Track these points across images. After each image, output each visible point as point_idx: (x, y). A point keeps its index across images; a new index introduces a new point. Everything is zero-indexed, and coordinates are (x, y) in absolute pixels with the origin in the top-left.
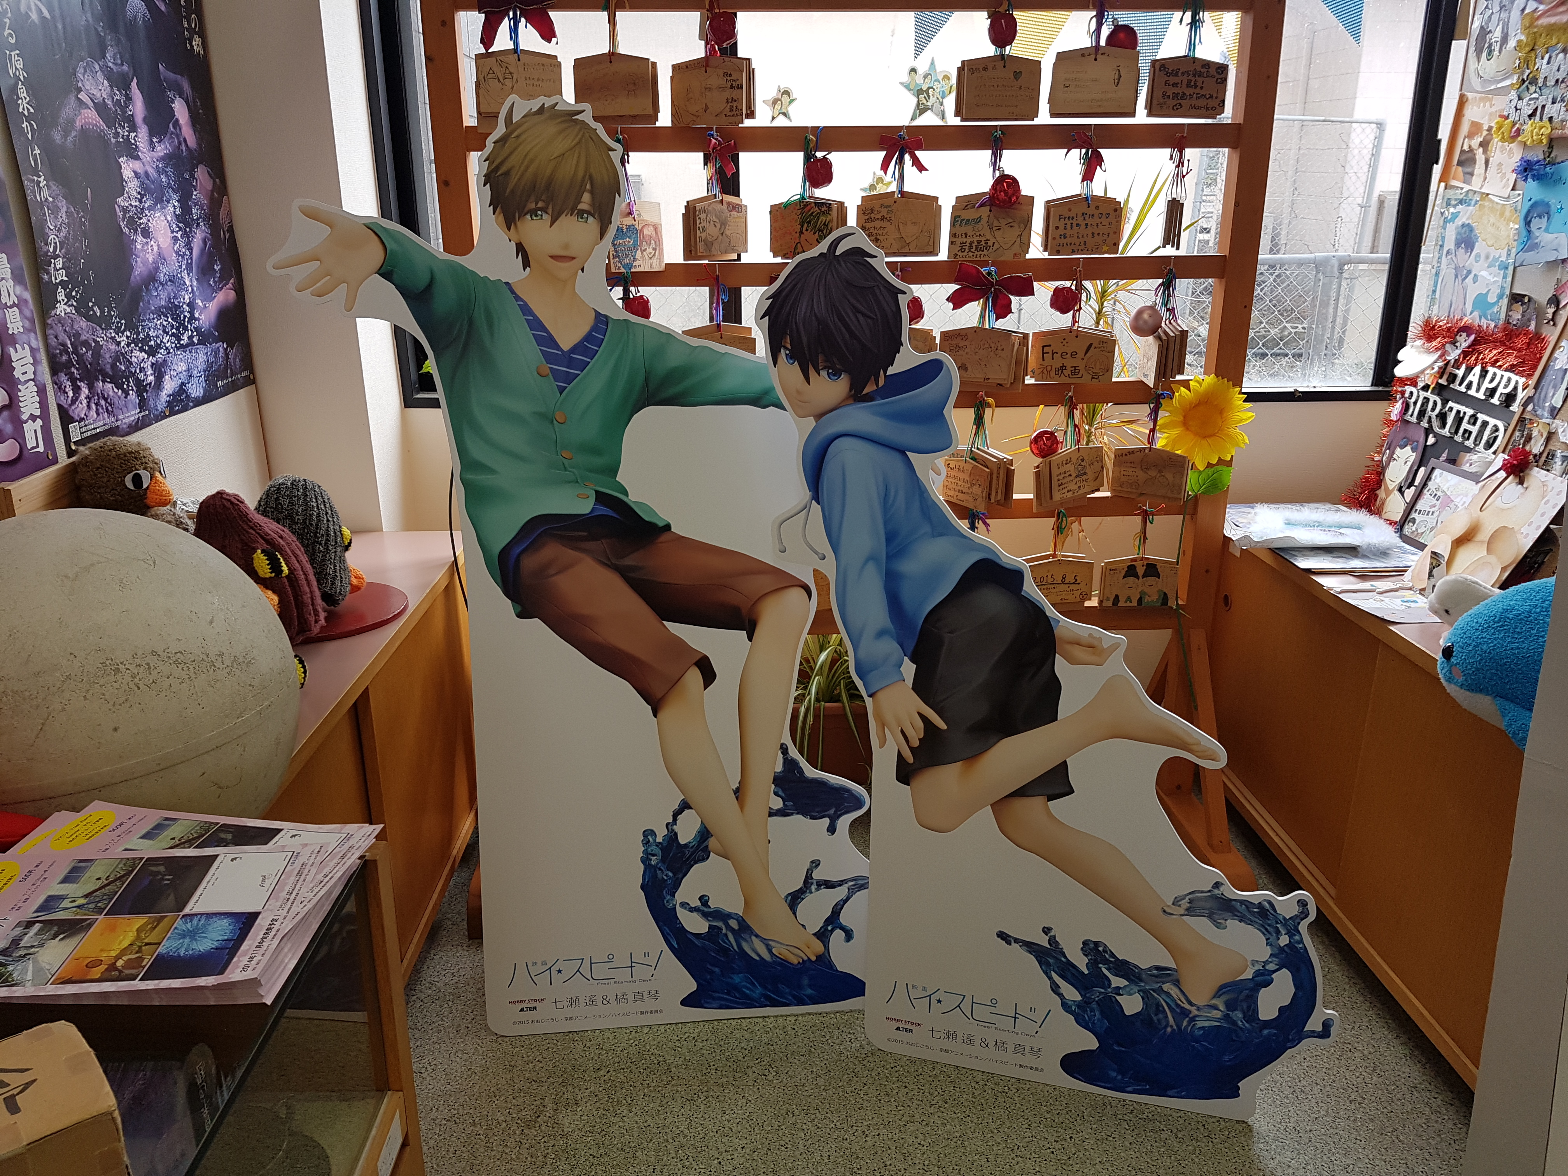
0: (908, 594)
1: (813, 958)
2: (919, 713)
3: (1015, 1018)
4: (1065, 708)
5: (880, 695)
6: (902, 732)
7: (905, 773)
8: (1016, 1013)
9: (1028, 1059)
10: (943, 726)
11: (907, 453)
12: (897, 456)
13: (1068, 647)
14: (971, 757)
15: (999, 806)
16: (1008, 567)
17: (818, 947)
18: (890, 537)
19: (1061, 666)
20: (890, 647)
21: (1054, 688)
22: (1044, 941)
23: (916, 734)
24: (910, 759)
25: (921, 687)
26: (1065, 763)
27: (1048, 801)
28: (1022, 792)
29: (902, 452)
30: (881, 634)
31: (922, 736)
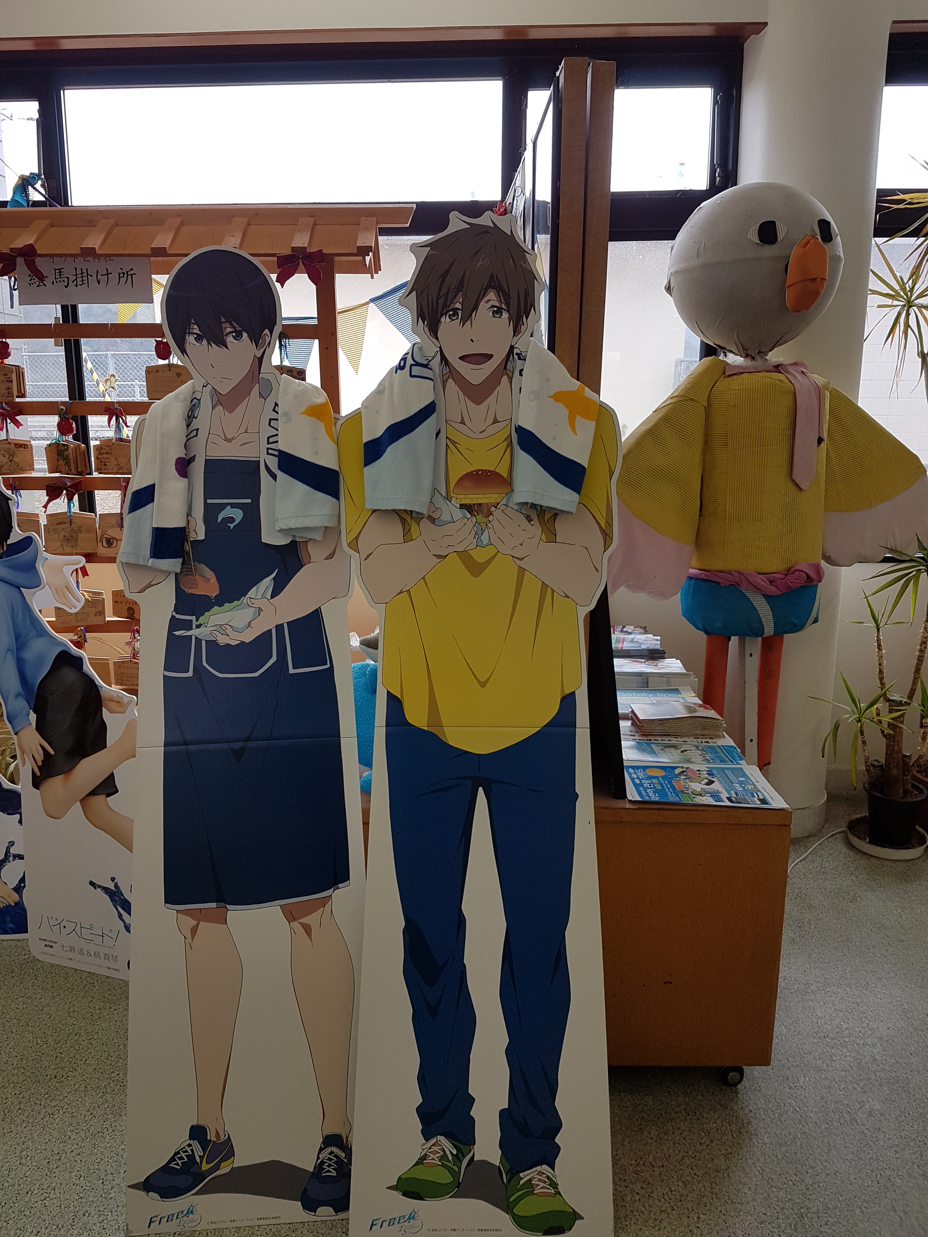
0: (29, 673)
1: (13, 904)
2: (41, 745)
3: (103, 936)
4: (111, 739)
5: (20, 734)
6: (33, 756)
7: (37, 783)
8: (103, 933)
9: (111, 964)
10: (52, 752)
11: (21, 588)
12: (16, 589)
13: (107, 702)
14: (68, 770)
15: (83, 801)
16: (75, 655)
17: (16, 897)
18: (17, 637)
19: (105, 713)
20: (22, 704)
21: (103, 727)
22: (111, 886)
23: (40, 758)
24: (38, 774)
25: (40, 728)
26: (112, 774)
27: (107, 797)
28: (93, 793)
29: (18, 588)
30: (18, 695)
31: (43, 759)
